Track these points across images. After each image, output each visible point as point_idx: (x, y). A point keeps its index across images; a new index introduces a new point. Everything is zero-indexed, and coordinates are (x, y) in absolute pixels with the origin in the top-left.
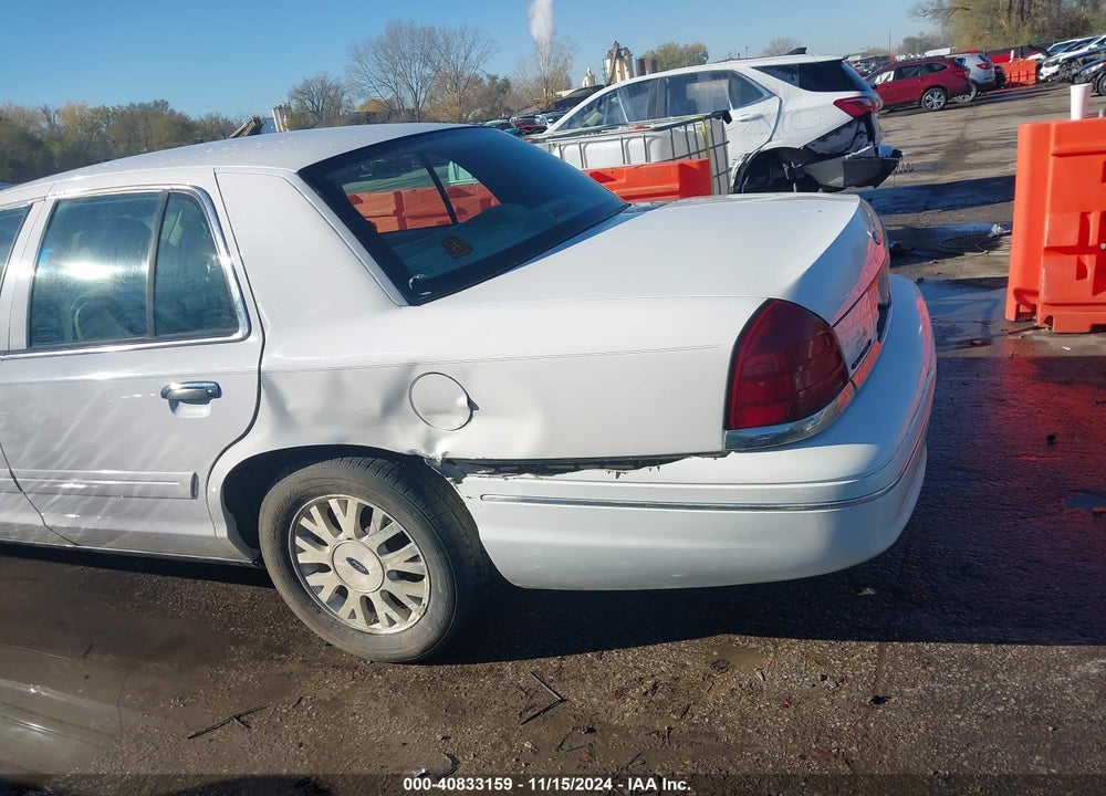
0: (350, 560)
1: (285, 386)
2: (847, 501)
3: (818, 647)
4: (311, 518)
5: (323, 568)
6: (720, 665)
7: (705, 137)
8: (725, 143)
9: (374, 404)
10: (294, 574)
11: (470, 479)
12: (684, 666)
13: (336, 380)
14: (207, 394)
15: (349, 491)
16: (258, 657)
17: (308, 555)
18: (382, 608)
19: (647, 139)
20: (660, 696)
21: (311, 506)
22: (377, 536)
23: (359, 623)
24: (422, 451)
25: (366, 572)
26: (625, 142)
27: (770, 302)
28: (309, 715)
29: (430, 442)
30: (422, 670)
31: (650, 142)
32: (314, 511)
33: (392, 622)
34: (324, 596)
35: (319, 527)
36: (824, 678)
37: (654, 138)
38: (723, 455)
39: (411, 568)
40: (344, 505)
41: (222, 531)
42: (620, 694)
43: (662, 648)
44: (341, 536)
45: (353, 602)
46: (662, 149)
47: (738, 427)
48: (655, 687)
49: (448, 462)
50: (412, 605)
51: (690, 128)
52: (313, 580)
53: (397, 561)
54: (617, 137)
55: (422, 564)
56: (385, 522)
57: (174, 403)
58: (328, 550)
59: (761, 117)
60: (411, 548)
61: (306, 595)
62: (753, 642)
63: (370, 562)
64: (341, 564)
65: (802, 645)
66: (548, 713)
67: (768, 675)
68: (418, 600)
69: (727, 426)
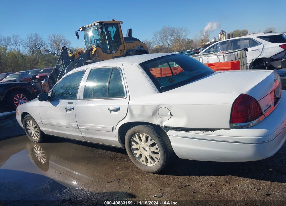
0: (143, 148)
1: (133, 109)
2: (259, 142)
3: (254, 181)
4: (136, 138)
5: (137, 149)
6: (228, 182)
7: (240, 55)
8: (246, 57)
9: (151, 113)
10: (131, 150)
11: (170, 131)
12: (219, 181)
13: (143, 108)
14: (118, 109)
15: (144, 132)
16: (122, 169)
17: (135, 146)
18: (149, 160)
19: (224, 56)
20: (212, 187)
21: (136, 135)
22: (149, 143)
23: (144, 163)
24: (160, 124)
25: (146, 151)
26: (218, 56)
27: (242, 94)
28: (132, 182)
29: (162, 122)
30: (157, 175)
31: (225, 56)
32: (137, 136)
33: (151, 163)
34: (137, 156)
35: (137, 140)
36: (254, 188)
37: (226, 55)
38: (229, 129)
39: (156, 151)
40: (143, 135)
41: (117, 140)
42: (202, 185)
43: (214, 177)
44: (142, 142)
45: (143, 158)
46: (228, 58)
47: (233, 123)
48: (211, 185)
49: (165, 127)
50: (156, 160)
51: (236, 53)
52: (135, 152)
53: (153, 149)
54: (216, 55)
55: (159, 150)
56: (151, 140)
57: (111, 111)
58: (139, 145)
59: (257, 50)
60: (156, 146)
61: (133, 155)
62: (237, 178)
63: (147, 149)
64: (142, 149)
65: (250, 180)
66: (185, 187)
67: (240, 186)
68: (157, 159)
69: (230, 122)
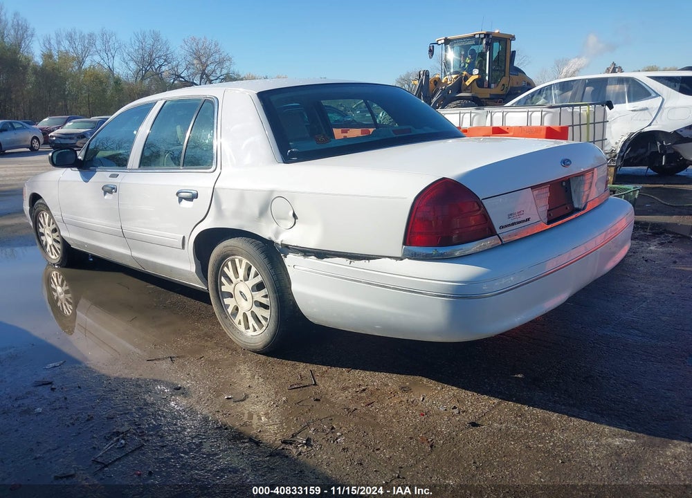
0: (241, 292)
1: (222, 195)
4: (228, 268)
5: (230, 295)
6: (404, 389)
7: (588, 116)
8: (604, 122)
9: (256, 211)
10: (220, 295)
11: (290, 256)
12: (387, 385)
13: (242, 196)
14: (194, 197)
15: (242, 255)
16: (198, 337)
17: (226, 288)
18: (252, 322)
19: (543, 113)
20: (364, 394)
21: (228, 261)
22: (253, 281)
23: (242, 327)
24: (273, 239)
25: (246, 300)
26: (530, 113)
27: (444, 178)
29: (277, 234)
30: (263, 358)
31: (545, 114)
32: (230, 263)
33: (255, 330)
34: (230, 310)
35: (230, 273)
36: (455, 408)
37: (548, 112)
38: (401, 259)
39: (264, 301)
40: (240, 261)
41: (193, 269)
42: (345, 389)
44: (238, 279)
45: (240, 317)
46: (552, 120)
47: (410, 244)
48: (364, 390)
49: (287, 246)
50: (263, 322)
51: (577, 109)
52: (227, 301)
53: (259, 296)
55: (268, 299)
56: (256, 275)
57: (181, 199)
58: (233, 285)
60: (264, 292)
61: (223, 307)
63: (248, 294)
64: (237, 294)
65: (457, 391)
66: (305, 388)
67: (426, 399)
68: (265, 319)
69: (405, 243)
